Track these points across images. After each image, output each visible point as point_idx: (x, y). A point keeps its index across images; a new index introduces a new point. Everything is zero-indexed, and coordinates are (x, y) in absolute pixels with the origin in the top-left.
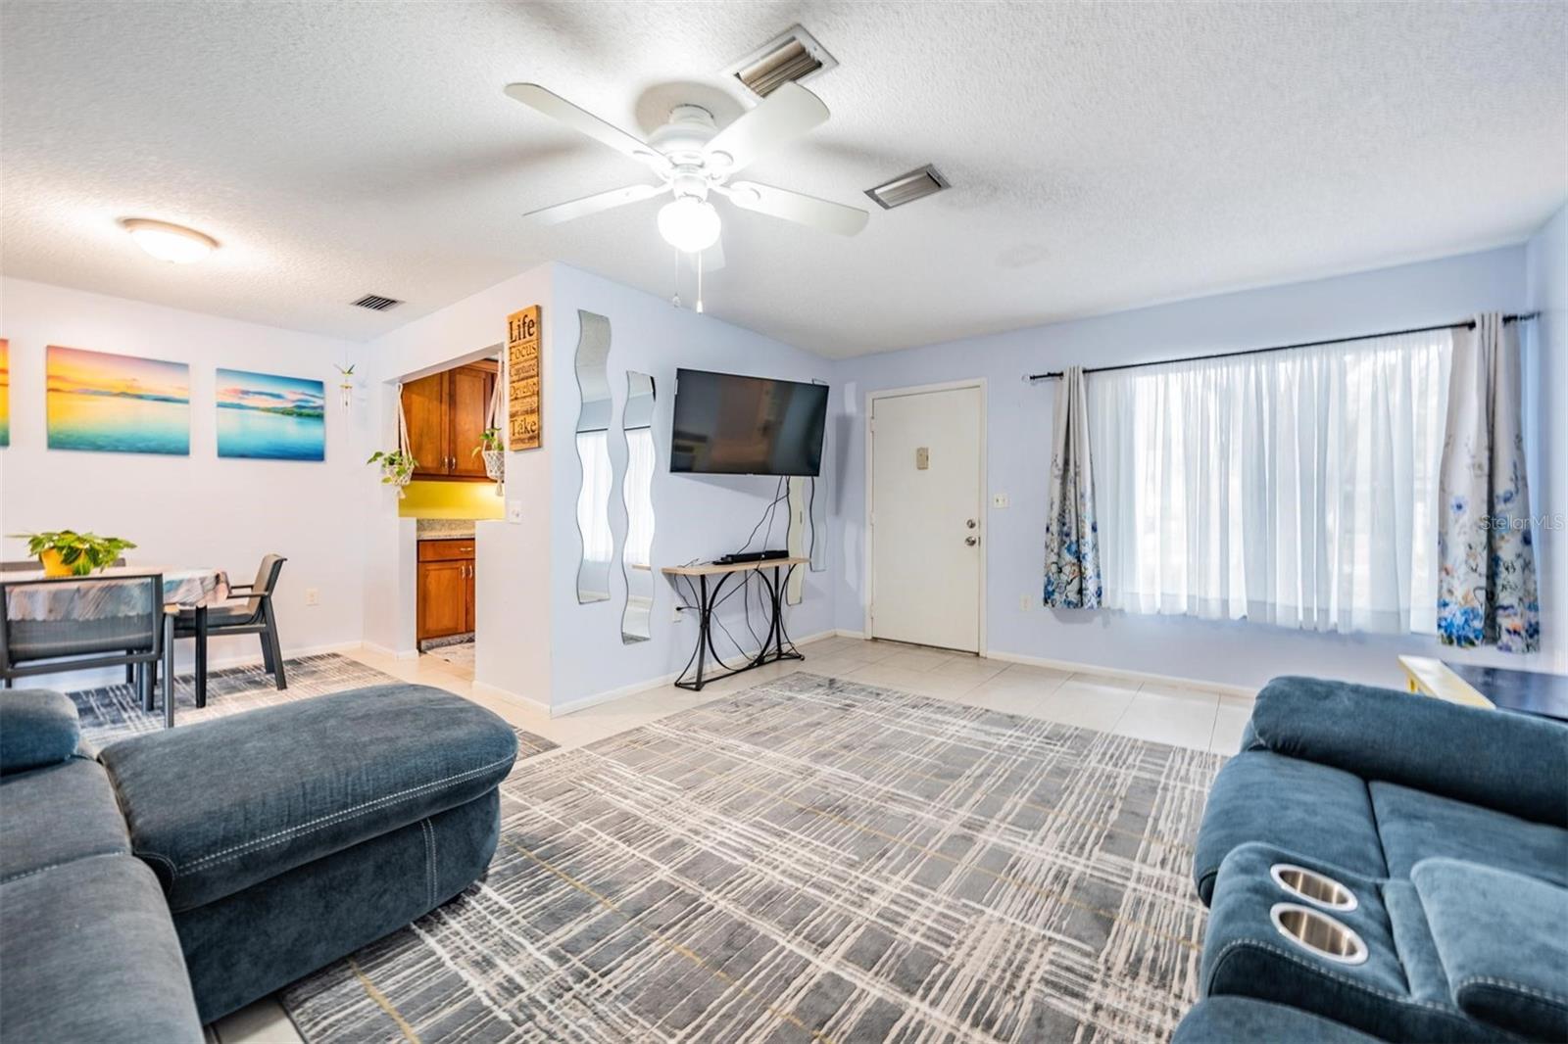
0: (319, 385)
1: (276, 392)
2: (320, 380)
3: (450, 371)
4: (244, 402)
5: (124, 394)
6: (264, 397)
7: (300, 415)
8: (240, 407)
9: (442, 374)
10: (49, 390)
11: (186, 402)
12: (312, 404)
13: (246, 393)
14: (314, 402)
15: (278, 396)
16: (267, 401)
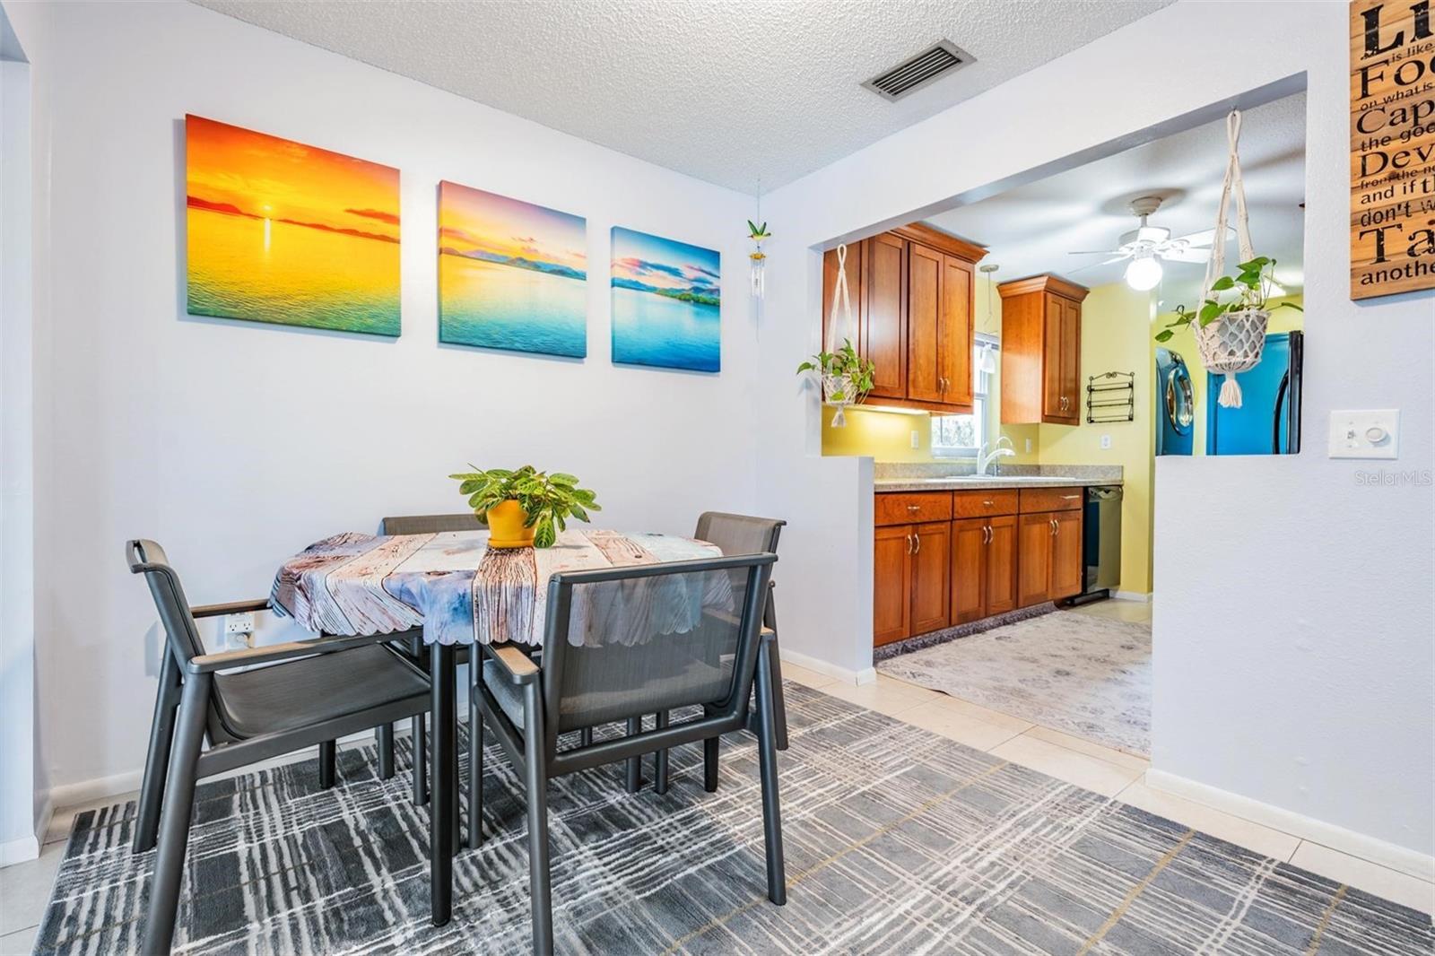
0: (714, 256)
1: (673, 266)
2: (717, 250)
3: (869, 239)
4: (642, 280)
5: (520, 262)
6: (661, 273)
7: (697, 302)
8: (637, 286)
9: (861, 242)
10: (440, 252)
11: (581, 276)
12: (709, 286)
13: (643, 265)
14: (711, 283)
15: (675, 272)
16: (664, 278)
